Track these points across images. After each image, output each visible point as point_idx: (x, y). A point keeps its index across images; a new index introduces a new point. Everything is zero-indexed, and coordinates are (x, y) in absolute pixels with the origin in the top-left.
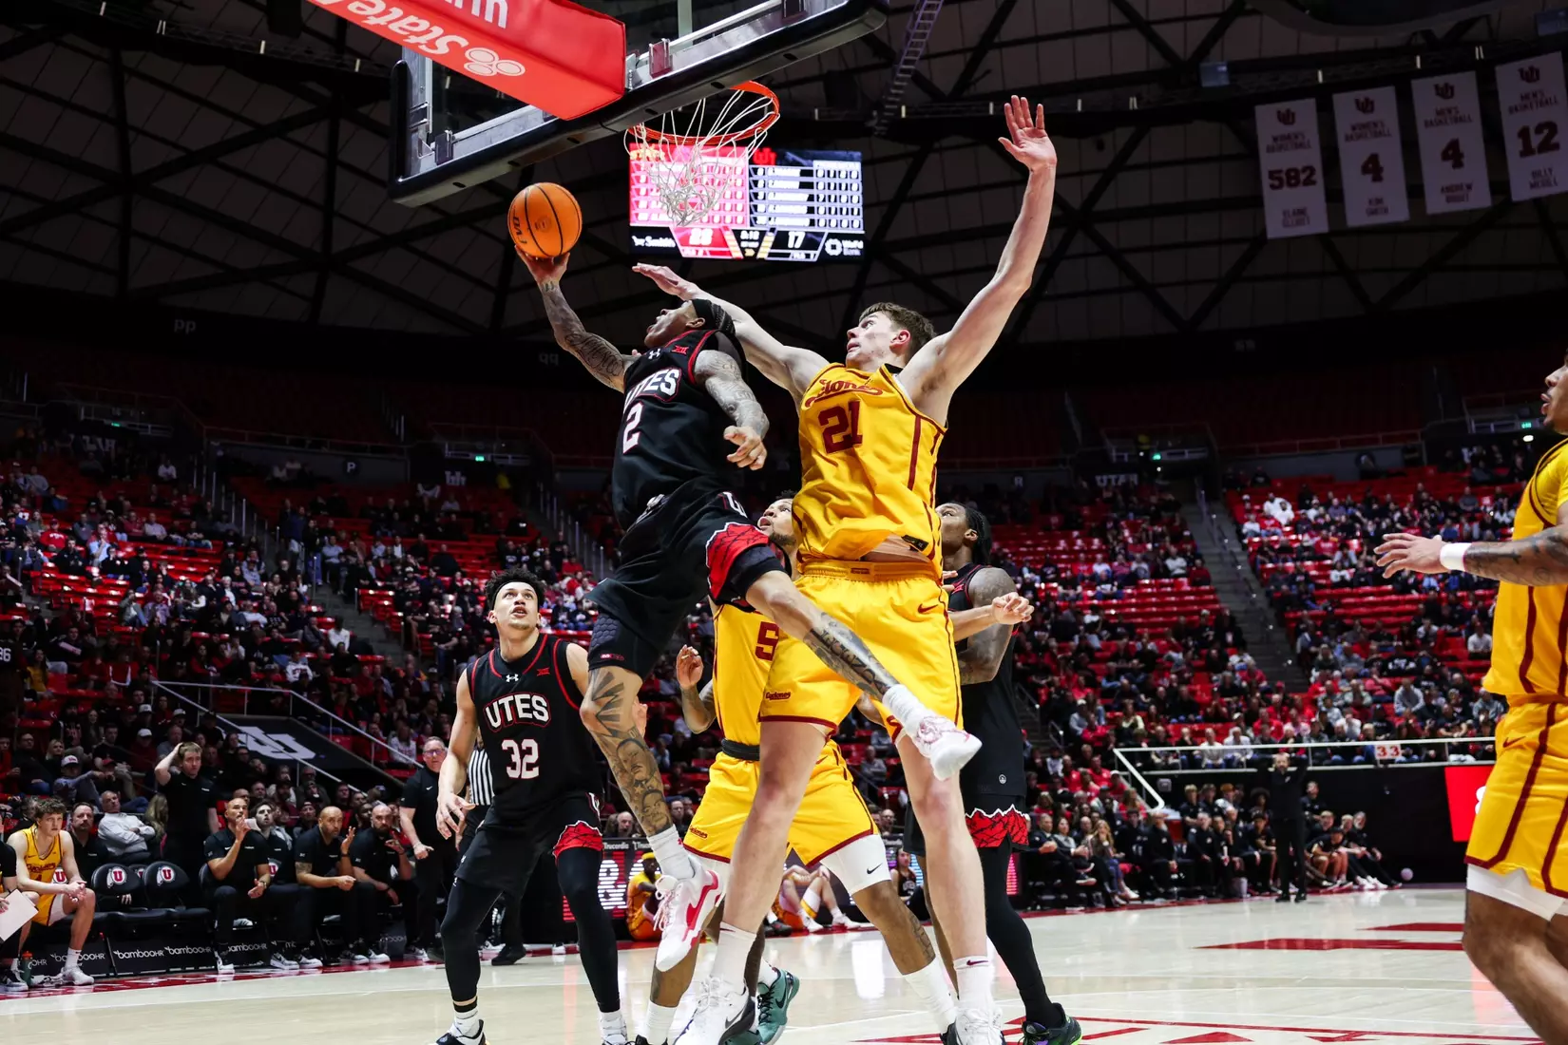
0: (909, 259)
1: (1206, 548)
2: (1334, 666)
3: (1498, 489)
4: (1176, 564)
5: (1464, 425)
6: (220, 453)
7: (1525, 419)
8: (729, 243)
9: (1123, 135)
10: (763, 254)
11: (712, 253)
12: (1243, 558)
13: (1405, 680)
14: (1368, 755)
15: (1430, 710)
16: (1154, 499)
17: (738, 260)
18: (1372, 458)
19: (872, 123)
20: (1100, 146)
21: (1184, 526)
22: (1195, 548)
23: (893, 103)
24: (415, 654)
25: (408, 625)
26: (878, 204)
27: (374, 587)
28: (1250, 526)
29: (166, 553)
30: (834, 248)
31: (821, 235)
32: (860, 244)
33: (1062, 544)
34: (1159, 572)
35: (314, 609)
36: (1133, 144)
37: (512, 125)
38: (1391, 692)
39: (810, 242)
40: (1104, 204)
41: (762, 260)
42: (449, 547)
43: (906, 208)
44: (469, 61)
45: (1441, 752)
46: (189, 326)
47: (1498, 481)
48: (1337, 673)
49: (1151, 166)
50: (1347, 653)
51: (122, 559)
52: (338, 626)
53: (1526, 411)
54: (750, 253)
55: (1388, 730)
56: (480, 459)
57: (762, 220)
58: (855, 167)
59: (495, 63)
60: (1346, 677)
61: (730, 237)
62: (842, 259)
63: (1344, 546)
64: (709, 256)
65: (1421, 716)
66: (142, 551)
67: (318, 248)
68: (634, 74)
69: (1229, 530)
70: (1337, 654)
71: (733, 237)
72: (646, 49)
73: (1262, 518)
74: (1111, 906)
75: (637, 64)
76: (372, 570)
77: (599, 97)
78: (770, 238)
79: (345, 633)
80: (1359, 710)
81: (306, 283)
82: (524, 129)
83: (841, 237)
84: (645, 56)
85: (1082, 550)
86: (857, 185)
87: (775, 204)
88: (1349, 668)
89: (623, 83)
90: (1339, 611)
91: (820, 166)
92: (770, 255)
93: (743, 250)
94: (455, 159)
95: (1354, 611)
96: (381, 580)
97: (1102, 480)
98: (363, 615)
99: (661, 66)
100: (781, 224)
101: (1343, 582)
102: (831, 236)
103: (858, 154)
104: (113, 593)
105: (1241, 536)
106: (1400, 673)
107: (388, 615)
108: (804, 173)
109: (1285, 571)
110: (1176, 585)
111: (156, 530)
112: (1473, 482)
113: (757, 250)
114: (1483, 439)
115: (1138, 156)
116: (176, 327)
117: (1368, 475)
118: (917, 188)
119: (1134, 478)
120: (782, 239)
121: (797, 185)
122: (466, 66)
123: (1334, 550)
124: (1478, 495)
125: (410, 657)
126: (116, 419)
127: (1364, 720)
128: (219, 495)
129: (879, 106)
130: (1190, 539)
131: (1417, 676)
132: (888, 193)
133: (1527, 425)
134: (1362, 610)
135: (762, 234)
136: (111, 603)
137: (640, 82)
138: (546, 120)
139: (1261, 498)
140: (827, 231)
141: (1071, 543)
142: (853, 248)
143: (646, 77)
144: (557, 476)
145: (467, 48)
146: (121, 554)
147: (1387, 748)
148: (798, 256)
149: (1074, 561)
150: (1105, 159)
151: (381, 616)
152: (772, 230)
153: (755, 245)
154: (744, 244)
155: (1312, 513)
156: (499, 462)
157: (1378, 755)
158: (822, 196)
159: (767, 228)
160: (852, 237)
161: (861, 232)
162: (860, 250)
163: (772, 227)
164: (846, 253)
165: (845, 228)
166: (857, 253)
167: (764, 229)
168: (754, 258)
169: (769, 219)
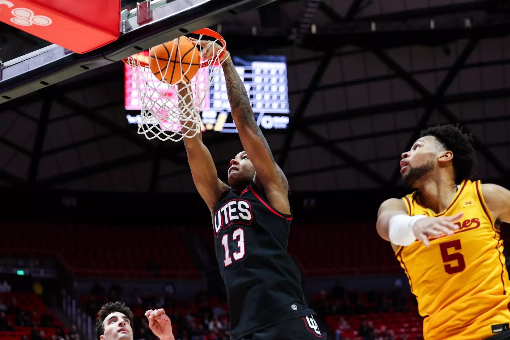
0: (320, 130)
9: (462, 44)
10: (219, 128)
19: (293, 37)
20: (447, 52)
23: (306, 23)
26: (298, 92)
30: (268, 123)
31: (259, 114)
32: (286, 120)
36: (467, 52)
37: (42, 57)
40: (452, 90)
41: (218, 132)
43: (317, 96)
44: (13, 16)
49: (481, 65)
54: (209, 127)
56: (21, 273)
57: (217, 104)
58: (282, 67)
59: (31, 18)
62: (274, 130)
68: (126, 23)
72: (135, 6)
75: (129, 16)
77: (103, 38)
78: (223, 116)
82: (51, 59)
83: (273, 115)
84: (134, 11)
86: (283, 79)
89: (119, 29)
91: (257, 66)
92: (224, 128)
93: (205, 125)
94: (3, 80)
99: (145, 17)
102: (266, 114)
103: (283, 58)
108: (246, 71)
113: (214, 125)
115: (473, 58)
118: (325, 80)
122: (11, 20)
129: (297, 25)
132: (305, 84)
135: (218, 113)
137: (130, 28)
138: (66, 54)
140: (263, 111)
142: (282, 122)
143: (134, 25)
144: (76, 284)
145: (13, 8)
150: (450, 61)
152: (225, 111)
153: (213, 121)
154: (205, 121)
156: (34, 275)
158: (259, 88)
159: (221, 109)
160: (280, 115)
161: (286, 111)
162: (286, 124)
163: (226, 109)
164: (277, 126)
165: (275, 109)
166: (284, 126)
167: (219, 110)
168: (212, 131)
169: (222, 103)
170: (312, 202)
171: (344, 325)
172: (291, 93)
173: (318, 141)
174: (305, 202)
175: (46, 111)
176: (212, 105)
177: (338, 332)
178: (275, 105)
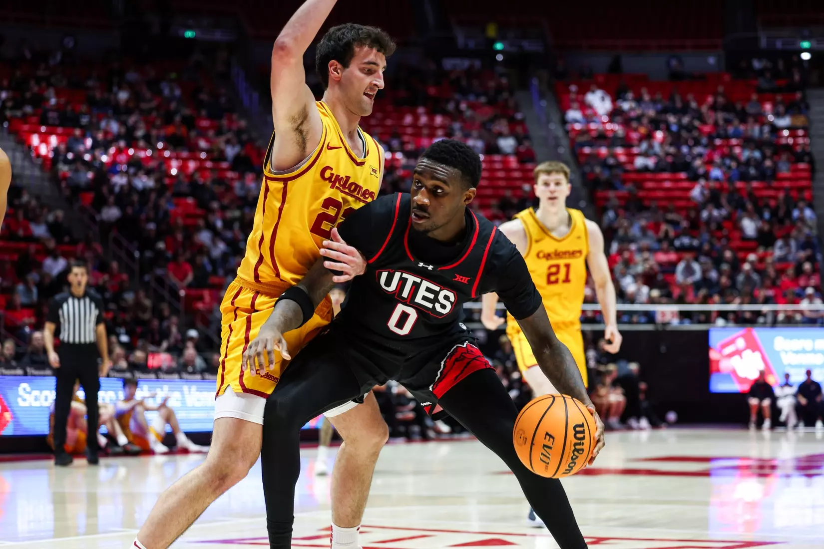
1: (535, 130)
2: (632, 240)
3: (779, 98)
4: (507, 144)
5: (756, 40)
7: (805, 39)
12: (565, 142)
13: (688, 256)
14: (650, 317)
15: (705, 282)
16: (492, 84)
18: (680, 61)
21: (517, 109)
22: (525, 130)
28: (574, 114)
33: (408, 119)
34: (492, 149)
38: (673, 265)
45: (708, 318)
47: (779, 90)
48: (633, 247)
50: (644, 230)
53: (806, 33)
55: (668, 297)
60: (641, 250)
63: (649, 136)
65: (697, 286)
69: (555, 117)
70: (635, 231)
73: (584, 107)
74: (425, 438)
80: (648, 279)
85: (425, 126)
88: (645, 242)
90: (641, 193)
95: (653, 194)
97: (448, 63)
101: (646, 169)
105: (564, 122)
106: (682, 249)
109: (598, 155)
110: (505, 162)
112: (760, 91)
114: (770, 54)
117: (676, 76)
119: (477, 63)
123: (641, 140)
124: (761, 101)
127: (652, 286)
130: (522, 122)
131: (696, 252)
133: (806, 45)
134: (660, 194)
139: (584, 89)
141: (416, 117)
147: (667, 312)
149: (417, 135)
155: (626, 106)
157: (659, 318)
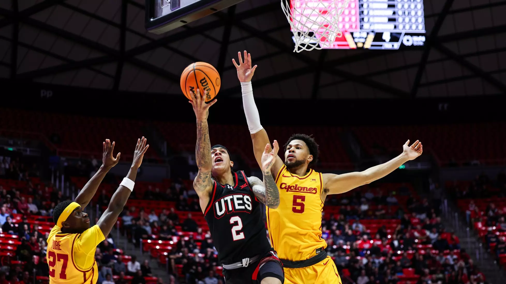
0: (452, 47)
6: (66, 164)
8: (347, 39)
10: (368, 46)
11: (339, 45)
17: (352, 50)
24: (175, 275)
25: (170, 259)
26: (433, 15)
27: (151, 238)
29: (38, 220)
30: (408, 41)
31: (400, 34)
32: (423, 39)
35: (118, 250)
39: (395, 38)
41: (367, 49)
42: (193, 215)
43: (449, 18)
46: (49, 94)
51: (14, 224)
52: (133, 260)
54: (360, 45)
57: (366, 26)
61: (348, 36)
62: (413, 47)
64: (337, 47)
66: (25, 219)
67: (117, 48)
71: (350, 36)
76: (148, 229)
78: (372, 36)
79: (137, 264)
81: (111, 68)
83: (412, 35)
87: (374, 16)
92: (372, 46)
93: (356, 43)
96: (154, 234)
98: (145, 254)
100: (378, 28)
102: (406, 34)
104: (10, 242)
107: (159, 254)
111: (33, 208)
113: (364, 43)
116: (42, 95)
120: (378, 37)
121: (386, 6)
125: (172, 277)
126: (11, 146)
128: (65, 188)
132: (438, 9)
135: (368, 34)
136: (9, 248)
140: (404, 32)
142: (420, 41)
146: (14, 221)
148: (387, 46)
151: (156, 255)
152: (373, 32)
153: (363, 40)
154: (356, 40)
158: (400, 13)
159: (370, 30)
160: (418, 35)
161: (423, 31)
162: (423, 42)
163: (373, 30)
164: (415, 44)
165: (414, 30)
166: (421, 44)
167: (368, 31)
168: (362, 48)
169: (371, 25)
170: (446, 106)
171: (473, 207)
172: (427, 17)
173: (450, 56)
174: (440, 106)
175: (227, 34)
176: (361, 27)
177: (468, 212)
178: (414, 27)
